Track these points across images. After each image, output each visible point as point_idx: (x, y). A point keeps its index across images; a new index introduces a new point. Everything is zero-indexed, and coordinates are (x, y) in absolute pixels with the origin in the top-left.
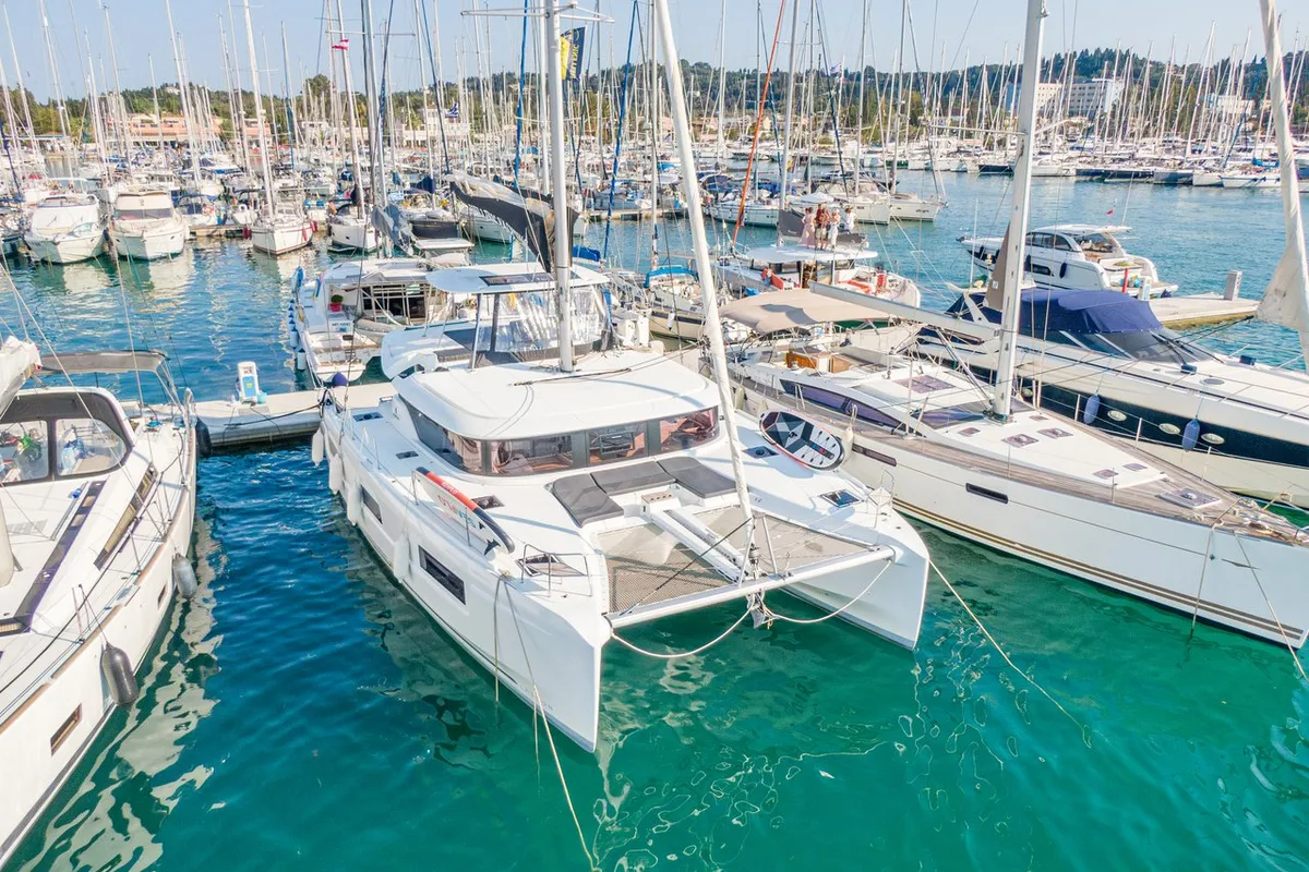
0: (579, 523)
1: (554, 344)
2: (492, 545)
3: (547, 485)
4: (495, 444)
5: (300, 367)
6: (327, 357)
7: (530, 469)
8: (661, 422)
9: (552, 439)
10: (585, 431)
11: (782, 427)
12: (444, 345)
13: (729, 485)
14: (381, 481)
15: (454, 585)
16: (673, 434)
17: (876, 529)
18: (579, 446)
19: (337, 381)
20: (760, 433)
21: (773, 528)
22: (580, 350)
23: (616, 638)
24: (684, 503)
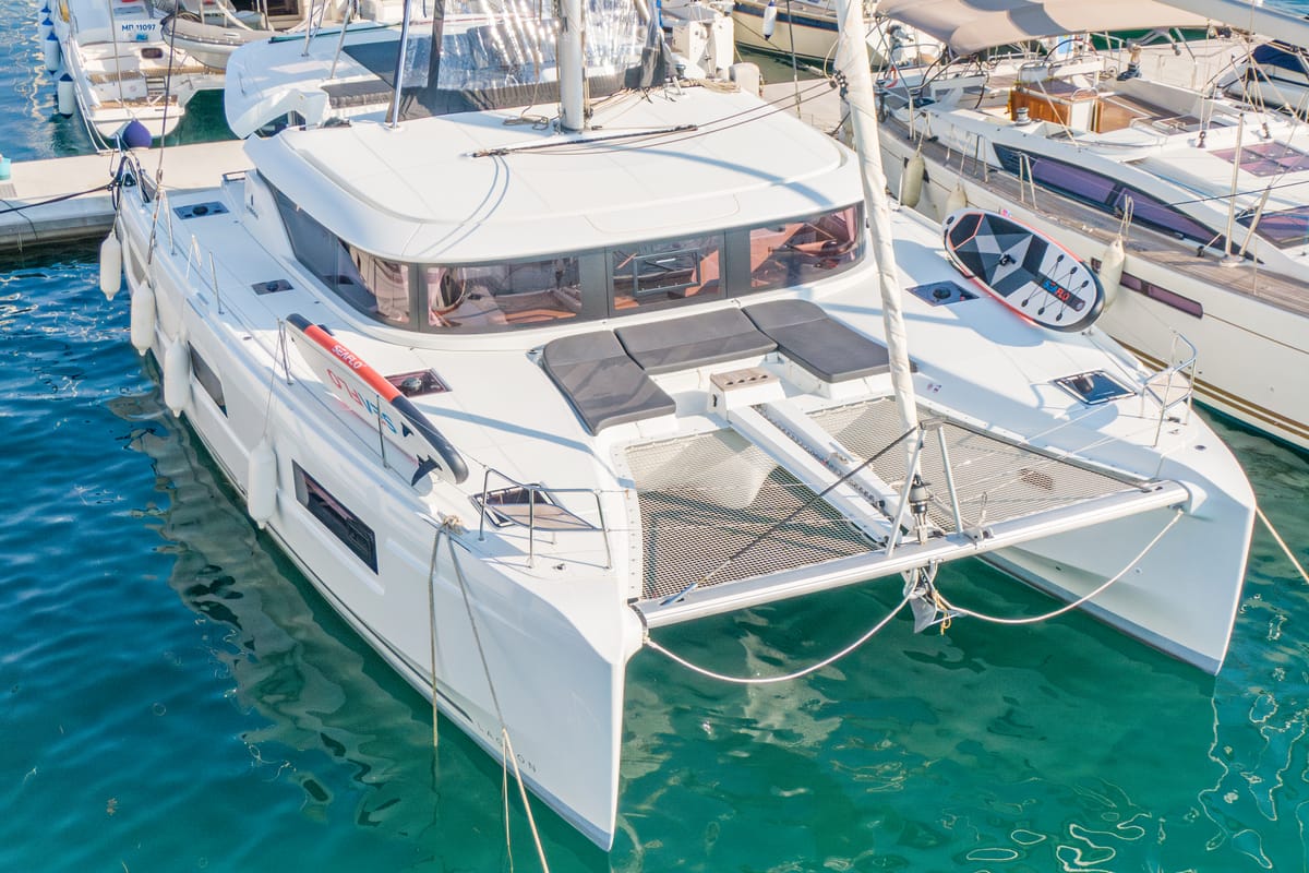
0: (591, 427)
1: (550, 75)
2: (426, 466)
3: (532, 352)
4: (435, 271)
5: (65, 108)
6: (111, 90)
7: (501, 318)
8: (752, 232)
9: (544, 263)
10: (605, 250)
11: (986, 244)
12: (341, 75)
13: (875, 357)
14: (224, 337)
15: (359, 538)
16: (776, 254)
17: (1157, 450)
18: (594, 278)
19: (132, 137)
20: (945, 255)
21: (959, 443)
22: (598, 88)
23: (654, 645)
24: (792, 390)
